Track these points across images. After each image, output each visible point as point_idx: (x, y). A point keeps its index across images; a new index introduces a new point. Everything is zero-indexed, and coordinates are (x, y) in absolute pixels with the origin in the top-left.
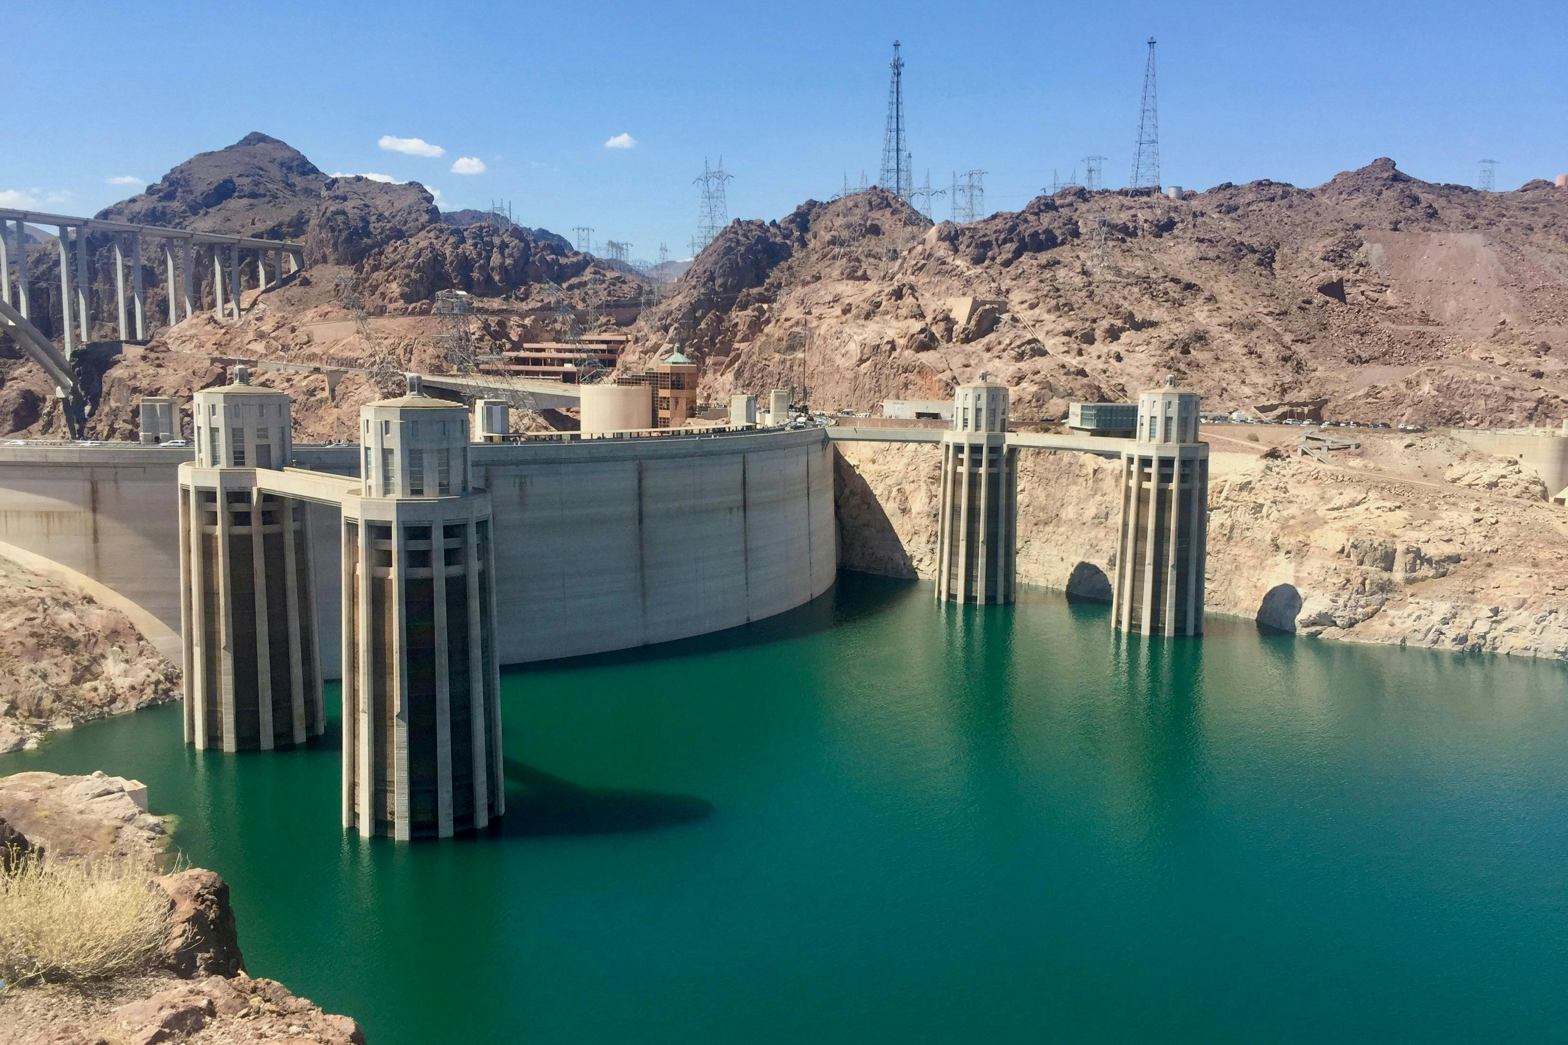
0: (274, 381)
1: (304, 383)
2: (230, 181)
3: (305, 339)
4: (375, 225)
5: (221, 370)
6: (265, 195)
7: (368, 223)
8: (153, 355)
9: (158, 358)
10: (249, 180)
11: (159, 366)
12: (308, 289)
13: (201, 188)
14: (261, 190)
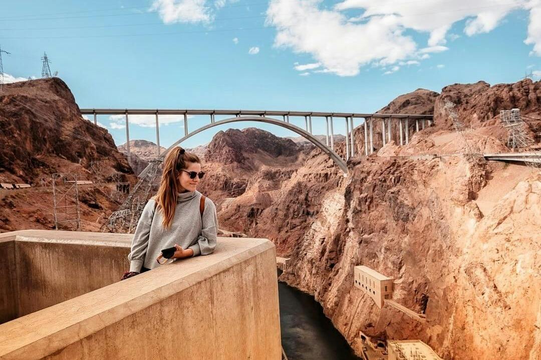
0: (416, 164)
1: (429, 163)
2: (408, 100)
3: (432, 145)
4: (464, 99)
5: (394, 161)
6: (420, 103)
7: (461, 99)
8: (371, 159)
9: (372, 159)
10: (414, 99)
11: (373, 162)
12: (434, 128)
13: (398, 105)
14: (419, 102)
